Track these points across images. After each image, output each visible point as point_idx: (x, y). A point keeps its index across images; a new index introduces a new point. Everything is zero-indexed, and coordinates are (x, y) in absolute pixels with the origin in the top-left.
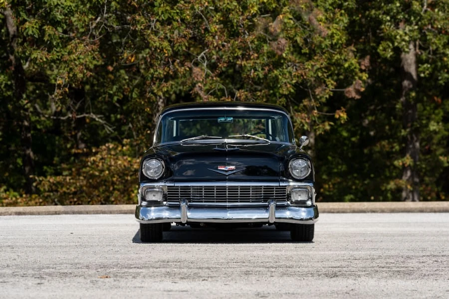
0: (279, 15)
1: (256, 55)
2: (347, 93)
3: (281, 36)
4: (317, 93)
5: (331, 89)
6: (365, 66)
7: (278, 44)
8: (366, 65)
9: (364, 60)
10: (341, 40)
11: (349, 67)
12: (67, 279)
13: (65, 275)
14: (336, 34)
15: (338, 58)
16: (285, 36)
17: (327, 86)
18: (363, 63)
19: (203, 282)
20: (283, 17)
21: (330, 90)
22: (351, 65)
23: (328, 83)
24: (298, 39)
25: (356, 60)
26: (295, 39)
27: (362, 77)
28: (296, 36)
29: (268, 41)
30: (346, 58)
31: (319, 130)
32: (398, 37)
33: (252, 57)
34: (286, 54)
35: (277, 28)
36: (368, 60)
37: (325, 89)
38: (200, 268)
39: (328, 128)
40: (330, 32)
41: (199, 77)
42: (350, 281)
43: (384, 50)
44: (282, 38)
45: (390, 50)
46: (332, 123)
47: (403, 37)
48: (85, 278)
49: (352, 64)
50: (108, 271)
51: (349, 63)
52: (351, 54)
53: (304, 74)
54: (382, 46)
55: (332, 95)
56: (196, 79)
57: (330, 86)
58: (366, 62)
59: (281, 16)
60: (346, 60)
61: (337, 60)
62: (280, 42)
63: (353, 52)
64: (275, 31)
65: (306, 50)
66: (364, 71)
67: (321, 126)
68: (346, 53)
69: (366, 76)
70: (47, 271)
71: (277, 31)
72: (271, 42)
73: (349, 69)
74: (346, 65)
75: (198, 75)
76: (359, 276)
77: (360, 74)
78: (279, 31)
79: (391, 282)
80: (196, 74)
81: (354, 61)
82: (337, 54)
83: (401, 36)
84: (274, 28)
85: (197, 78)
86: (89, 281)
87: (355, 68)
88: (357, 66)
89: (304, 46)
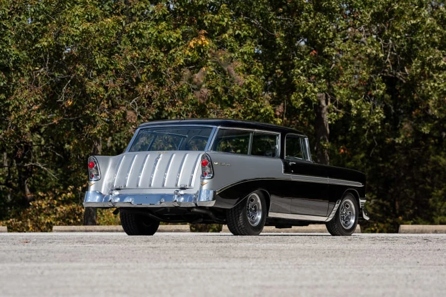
0: (202, 67)
1: (181, 102)
3: (204, 86)
6: (280, 112)
7: (201, 93)
8: (280, 111)
9: (279, 107)
10: (257, 88)
11: (265, 112)
14: (253, 83)
15: (255, 105)
16: (207, 86)
18: (277, 110)
20: (206, 69)
24: (219, 89)
25: (271, 107)
26: (216, 88)
27: (277, 122)
28: (217, 86)
29: (192, 90)
30: (263, 105)
32: (308, 89)
33: (177, 104)
35: (200, 79)
36: (282, 107)
40: (247, 82)
41: (133, 120)
43: (296, 100)
44: (204, 88)
45: (301, 100)
47: (313, 89)
49: (267, 110)
51: (265, 109)
52: (266, 101)
54: (294, 97)
56: (130, 121)
59: (204, 69)
60: (262, 107)
61: (255, 107)
62: (203, 91)
63: (269, 100)
64: (199, 81)
65: (225, 98)
66: (279, 116)
68: (262, 101)
69: (280, 121)
71: (200, 82)
72: (195, 92)
73: (265, 115)
74: (262, 111)
75: (132, 117)
77: (275, 119)
78: (202, 81)
80: (130, 117)
81: (269, 107)
82: (254, 102)
83: (311, 88)
84: (197, 79)
87: (270, 113)
88: (272, 112)
89: (224, 94)
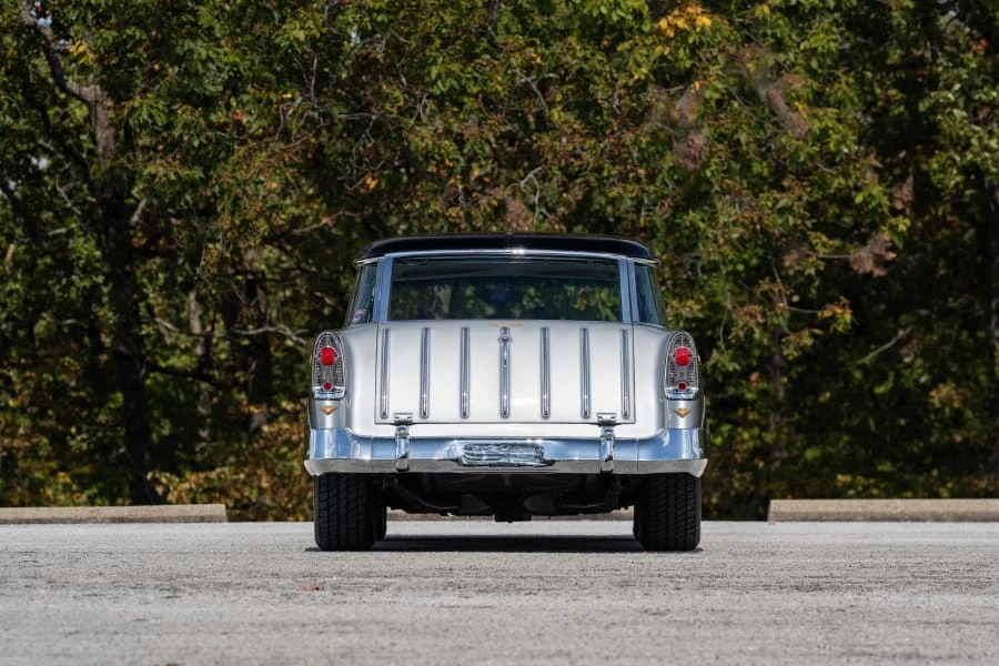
0: (691, 81)
1: (642, 172)
2: (855, 262)
4: (787, 264)
5: (821, 255)
6: (903, 202)
7: (687, 145)
8: (906, 199)
9: (901, 188)
10: (845, 144)
11: (865, 202)
12: (231, 592)
13: (227, 585)
14: (833, 129)
15: (840, 184)
17: (812, 248)
18: (898, 195)
19: (527, 597)
20: (701, 85)
21: (818, 258)
22: (868, 200)
23: (814, 242)
24: (743, 138)
25: (881, 188)
27: (897, 226)
28: (737, 131)
30: (859, 184)
31: (787, 347)
32: (974, 141)
33: (632, 177)
34: (712, 172)
35: (687, 113)
36: (911, 188)
37: (808, 256)
38: (521, 577)
39: (808, 341)
40: (818, 126)
41: (521, 222)
42: (849, 596)
43: (943, 170)
45: (955, 172)
46: (817, 331)
47: (986, 141)
48: (270, 590)
49: (870, 195)
50: (319, 580)
51: (866, 194)
52: (869, 174)
53: (756, 219)
54: (938, 162)
55: (822, 268)
56: (514, 226)
57: (819, 248)
58: (906, 192)
59: (697, 85)
60: (858, 189)
61: (839, 190)
62: (691, 140)
63: (876, 169)
64: (683, 117)
65: (758, 168)
66: (902, 212)
67: (792, 337)
68: (858, 174)
69: (905, 224)
70: (188, 581)
71: (686, 118)
73: (866, 209)
74: (859, 199)
75: (518, 216)
76: (870, 590)
77: (892, 220)
78: (691, 116)
79: (936, 598)
80: (513, 215)
81: (877, 190)
82: (837, 176)
83: (980, 139)
84: (680, 111)
85: (518, 225)
86: (278, 595)
87: (880, 205)
88: (885, 201)
89: (757, 158)
